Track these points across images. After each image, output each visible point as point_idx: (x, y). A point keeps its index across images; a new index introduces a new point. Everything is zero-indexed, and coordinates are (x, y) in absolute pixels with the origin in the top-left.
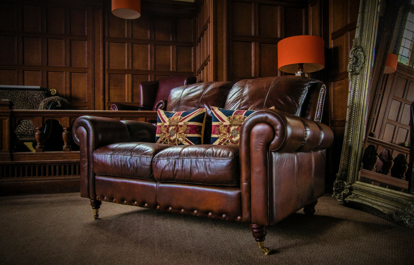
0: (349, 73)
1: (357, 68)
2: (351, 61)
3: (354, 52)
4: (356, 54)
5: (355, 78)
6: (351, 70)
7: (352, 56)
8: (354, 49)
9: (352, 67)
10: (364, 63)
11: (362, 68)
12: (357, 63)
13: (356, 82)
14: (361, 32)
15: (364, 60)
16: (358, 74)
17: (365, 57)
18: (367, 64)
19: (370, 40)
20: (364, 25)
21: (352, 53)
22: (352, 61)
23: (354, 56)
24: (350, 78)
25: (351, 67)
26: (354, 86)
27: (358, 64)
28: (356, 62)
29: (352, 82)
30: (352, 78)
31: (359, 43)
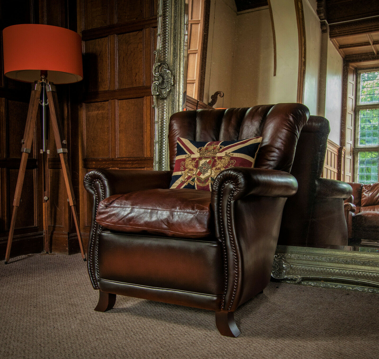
0: (154, 97)
1: (163, 90)
2: (156, 80)
3: (159, 68)
4: (161, 72)
5: (161, 104)
6: (158, 93)
7: (157, 74)
8: (159, 65)
9: (158, 89)
10: (174, 85)
11: (170, 91)
12: (163, 84)
13: (163, 109)
14: (164, 42)
15: (173, 81)
16: (166, 98)
17: (174, 77)
18: (178, 87)
19: (179, 56)
20: (167, 33)
21: (156, 69)
22: (158, 80)
23: (160, 75)
24: (155, 103)
25: (156, 89)
26: (161, 115)
27: (165, 86)
28: (163, 82)
29: (158, 109)
30: (157, 103)
31: (162, 57)
